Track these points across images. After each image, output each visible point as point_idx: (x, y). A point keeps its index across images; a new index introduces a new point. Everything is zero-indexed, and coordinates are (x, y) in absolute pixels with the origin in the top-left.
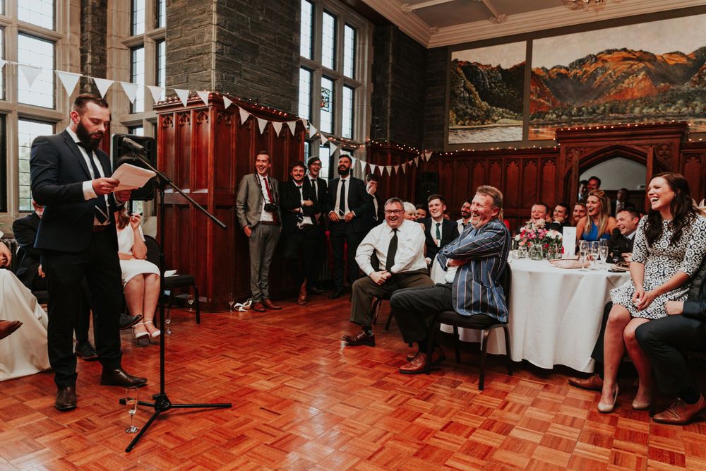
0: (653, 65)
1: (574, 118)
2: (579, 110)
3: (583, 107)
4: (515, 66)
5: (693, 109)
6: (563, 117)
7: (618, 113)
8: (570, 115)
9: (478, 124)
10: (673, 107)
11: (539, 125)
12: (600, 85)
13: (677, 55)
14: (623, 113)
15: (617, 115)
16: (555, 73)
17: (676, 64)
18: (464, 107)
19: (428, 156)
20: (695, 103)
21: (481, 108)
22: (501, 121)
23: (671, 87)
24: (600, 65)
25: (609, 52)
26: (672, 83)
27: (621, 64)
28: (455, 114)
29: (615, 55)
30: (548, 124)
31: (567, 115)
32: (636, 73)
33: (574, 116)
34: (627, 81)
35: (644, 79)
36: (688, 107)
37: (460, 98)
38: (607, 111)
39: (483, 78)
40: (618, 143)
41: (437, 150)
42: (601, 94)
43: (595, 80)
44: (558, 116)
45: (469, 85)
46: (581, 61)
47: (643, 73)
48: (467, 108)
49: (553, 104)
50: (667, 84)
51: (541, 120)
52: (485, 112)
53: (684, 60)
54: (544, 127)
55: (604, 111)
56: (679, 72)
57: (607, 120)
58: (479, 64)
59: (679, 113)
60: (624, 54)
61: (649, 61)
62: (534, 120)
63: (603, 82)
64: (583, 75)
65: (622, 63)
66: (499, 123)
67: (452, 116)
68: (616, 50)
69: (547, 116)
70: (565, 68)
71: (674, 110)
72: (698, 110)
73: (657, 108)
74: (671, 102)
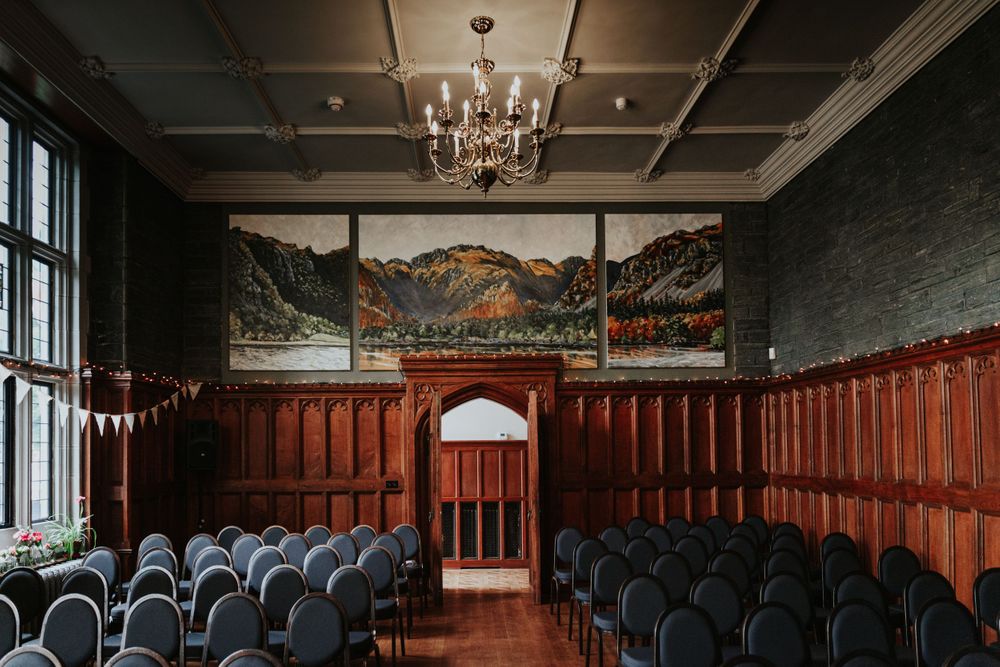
0: (517, 273)
1: (422, 340)
2: (429, 328)
3: (434, 324)
4: (334, 252)
5: (566, 337)
6: (408, 337)
7: (480, 337)
8: (416, 334)
9: (280, 340)
10: (544, 334)
11: (373, 347)
12: (453, 295)
13: (542, 264)
14: (485, 338)
15: (478, 339)
16: (393, 270)
17: (543, 275)
18: (254, 309)
19: (194, 390)
20: (567, 329)
21: (282, 313)
22: (316, 336)
23: (540, 306)
24: (453, 265)
25: (463, 248)
26: (541, 300)
27: (479, 268)
28: (239, 320)
29: (471, 254)
30: (387, 347)
31: (413, 335)
32: (497, 283)
33: (422, 336)
34: (487, 292)
35: (508, 292)
36: (559, 334)
37: (248, 293)
38: (465, 332)
39: (285, 266)
40: (482, 379)
41: (210, 381)
42: (456, 309)
43: (448, 286)
44: (400, 335)
45: (261, 272)
46: (426, 256)
47: (506, 283)
48: (260, 311)
49: (393, 316)
50: (535, 301)
51: (376, 339)
52: (290, 320)
53: (551, 272)
54: (381, 350)
55: (461, 332)
56: (547, 287)
57: (467, 345)
58: (278, 242)
59: (551, 341)
60: (483, 254)
61: (513, 268)
62: (367, 339)
63: (457, 290)
64: (431, 278)
65: (480, 266)
66: (313, 340)
67: (235, 323)
68: (472, 247)
69: (384, 334)
70: (406, 264)
71: (545, 337)
72: (571, 339)
73: (526, 333)
74: (540, 326)
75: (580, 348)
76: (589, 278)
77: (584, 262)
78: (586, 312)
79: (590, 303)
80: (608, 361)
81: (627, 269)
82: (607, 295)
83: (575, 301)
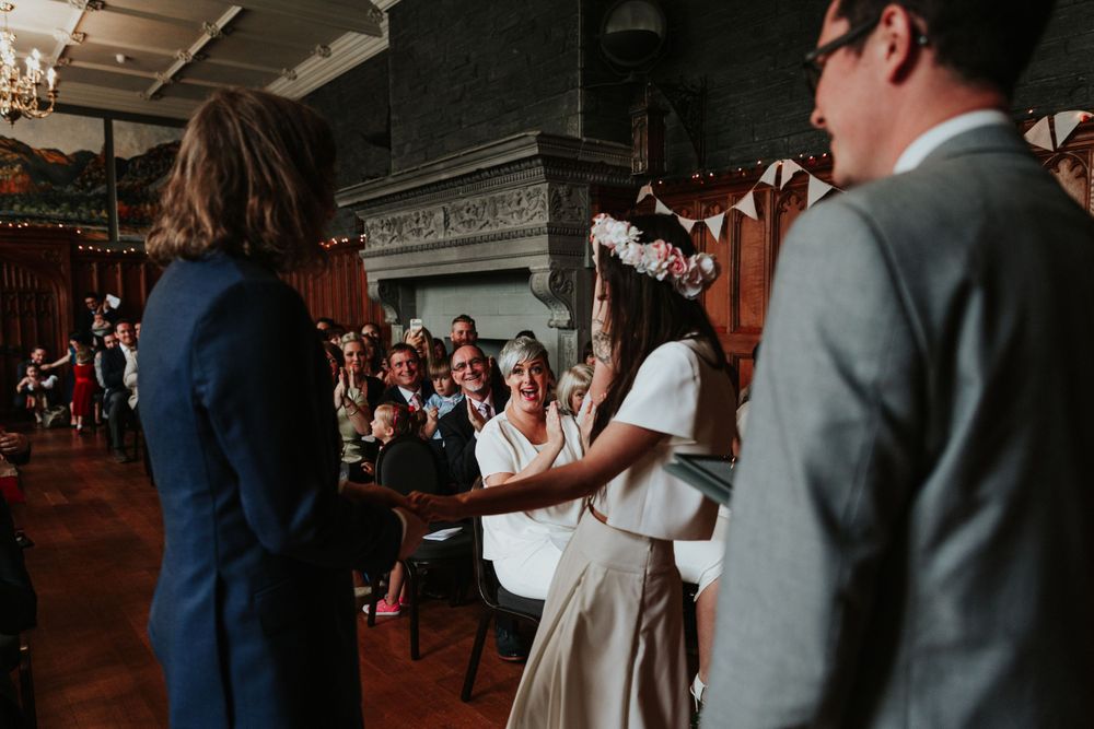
0: (30, 159)
5: (79, 215)
10: (58, 210)
13: (55, 153)
17: (56, 163)
20: (80, 208)
23: (54, 188)
26: (54, 183)
32: (10, 164)
35: (21, 173)
36: (73, 211)
47: (19, 166)
50: (48, 183)
53: (64, 161)
56: (60, 173)
59: (65, 216)
61: (24, 153)
71: (61, 212)
72: (84, 216)
73: (40, 209)
74: (55, 204)
75: (93, 224)
76: (100, 169)
77: (94, 156)
78: (97, 196)
79: (101, 189)
80: (119, 235)
81: (134, 165)
82: (116, 185)
83: (86, 186)
